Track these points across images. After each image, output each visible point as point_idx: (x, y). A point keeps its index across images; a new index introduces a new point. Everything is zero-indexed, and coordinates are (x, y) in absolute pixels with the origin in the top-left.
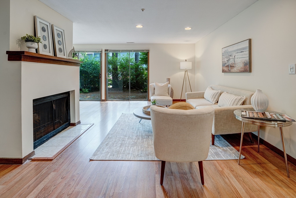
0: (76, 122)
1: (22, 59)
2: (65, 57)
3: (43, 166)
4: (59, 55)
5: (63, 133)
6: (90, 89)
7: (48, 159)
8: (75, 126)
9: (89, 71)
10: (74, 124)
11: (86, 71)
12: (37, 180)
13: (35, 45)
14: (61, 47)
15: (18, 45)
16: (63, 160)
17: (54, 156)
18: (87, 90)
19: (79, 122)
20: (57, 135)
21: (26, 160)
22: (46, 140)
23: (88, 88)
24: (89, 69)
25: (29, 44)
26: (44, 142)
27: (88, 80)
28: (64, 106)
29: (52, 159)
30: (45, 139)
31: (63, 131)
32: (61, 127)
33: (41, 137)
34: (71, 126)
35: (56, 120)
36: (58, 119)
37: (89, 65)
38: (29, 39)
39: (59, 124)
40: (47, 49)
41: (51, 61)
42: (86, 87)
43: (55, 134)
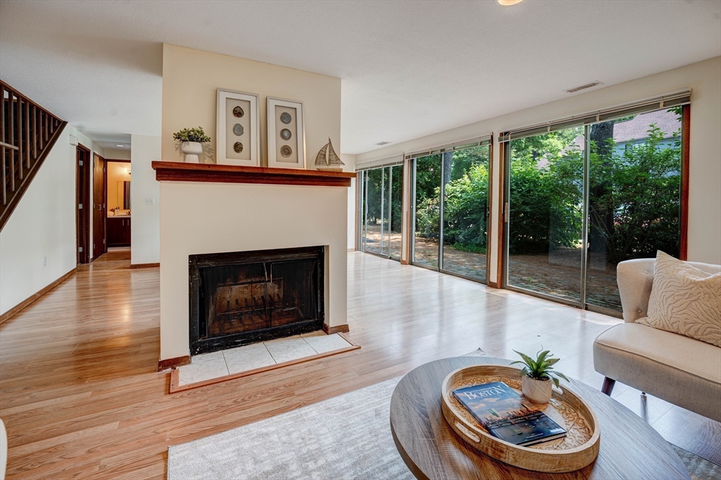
4: (278, 162)
7: (172, 386)
8: (328, 334)
10: (327, 330)
14: (290, 143)
17: (183, 386)
19: (343, 329)
20: (274, 341)
21: (166, 367)
29: (171, 390)
34: (324, 330)
40: (241, 152)
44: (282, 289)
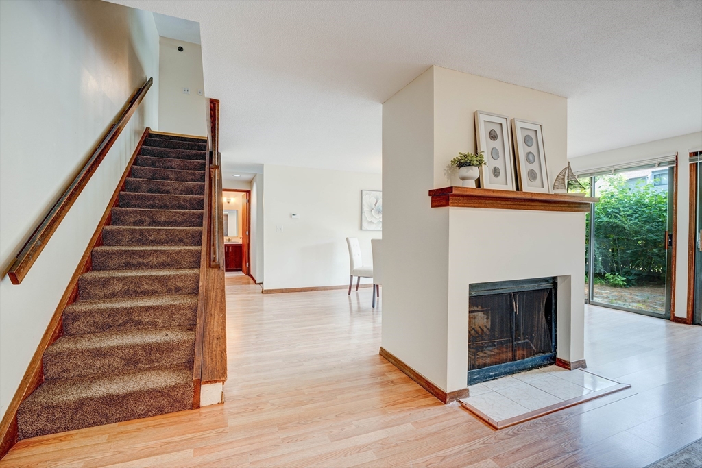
0: (573, 359)
1: (450, 202)
2: (545, 191)
3: (477, 431)
4: (529, 187)
5: (533, 375)
6: (630, 278)
7: (490, 422)
8: (570, 370)
9: (628, 225)
10: (567, 365)
11: (618, 226)
12: (459, 455)
13: (473, 172)
14: (535, 167)
15: (446, 176)
16: (520, 446)
17: (503, 422)
18: (620, 279)
19: (582, 365)
20: (520, 374)
21: (452, 399)
22: (495, 375)
23: (626, 273)
24: (631, 220)
25: (464, 171)
26: (490, 378)
27: (624, 252)
28: (539, 311)
29: (496, 425)
30: (493, 374)
31: (536, 370)
32: (530, 359)
33: (485, 365)
34: (558, 365)
35: (520, 340)
36: (524, 339)
37: (631, 208)
38: (462, 161)
39: (526, 350)
40: (499, 177)
41: (508, 203)
42: (618, 271)
43: (516, 370)
44: (489, 320)
